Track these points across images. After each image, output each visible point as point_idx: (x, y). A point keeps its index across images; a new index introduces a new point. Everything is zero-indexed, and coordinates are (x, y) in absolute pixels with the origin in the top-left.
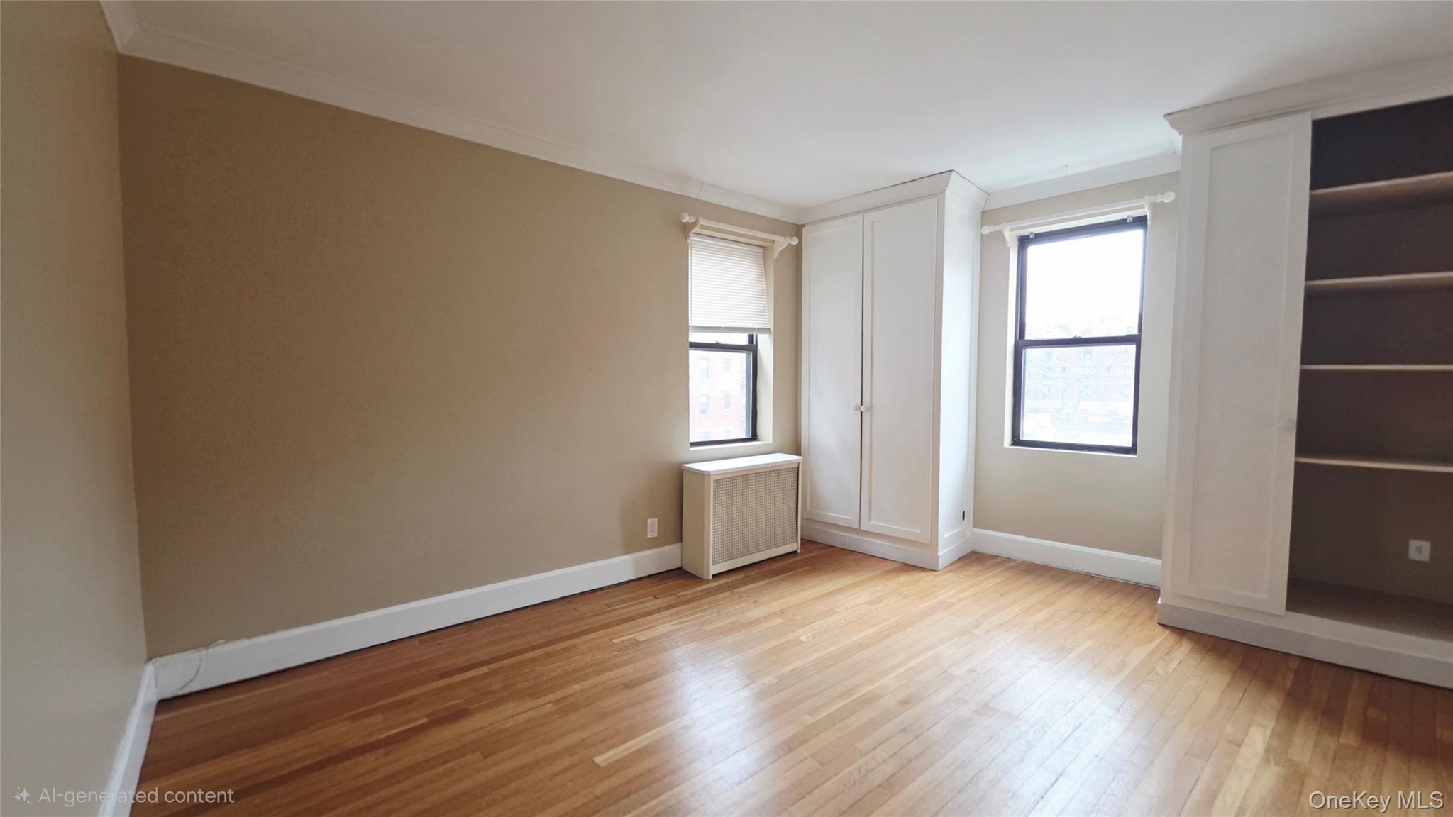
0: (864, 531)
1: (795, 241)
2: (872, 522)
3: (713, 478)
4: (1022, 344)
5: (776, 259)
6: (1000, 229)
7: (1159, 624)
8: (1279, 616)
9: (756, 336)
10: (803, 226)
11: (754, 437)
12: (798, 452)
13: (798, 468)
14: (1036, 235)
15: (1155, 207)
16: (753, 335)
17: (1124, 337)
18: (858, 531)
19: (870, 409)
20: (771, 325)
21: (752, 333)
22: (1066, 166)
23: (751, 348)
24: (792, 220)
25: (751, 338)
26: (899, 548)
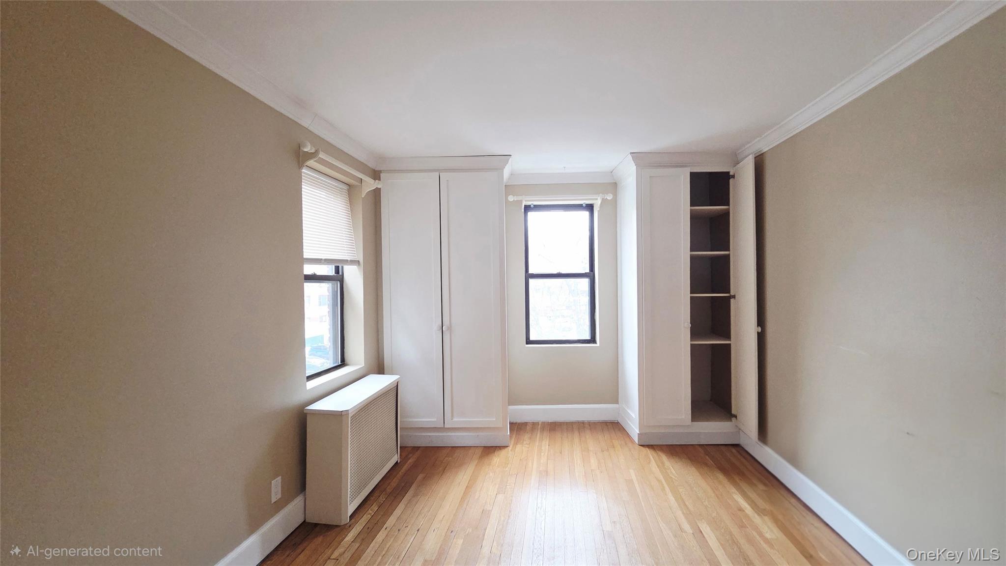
0: (449, 428)
2: (455, 419)
3: (350, 416)
4: (529, 276)
5: (363, 198)
6: (520, 199)
7: (640, 445)
8: (689, 426)
9: (342, 267)
10: (381, 171)
11: (343, 362)
13: (397, 386)
14: (534, 205)
15: (604, 201)
16: (338, 266)
17: (583, 274)
18: (443, 429)
19: (450, 328)
20: (360, 257)
22: (565, 167)
23: (338, 278)
24: (372, 164)
25: (337, 270)
26: (478, 436)
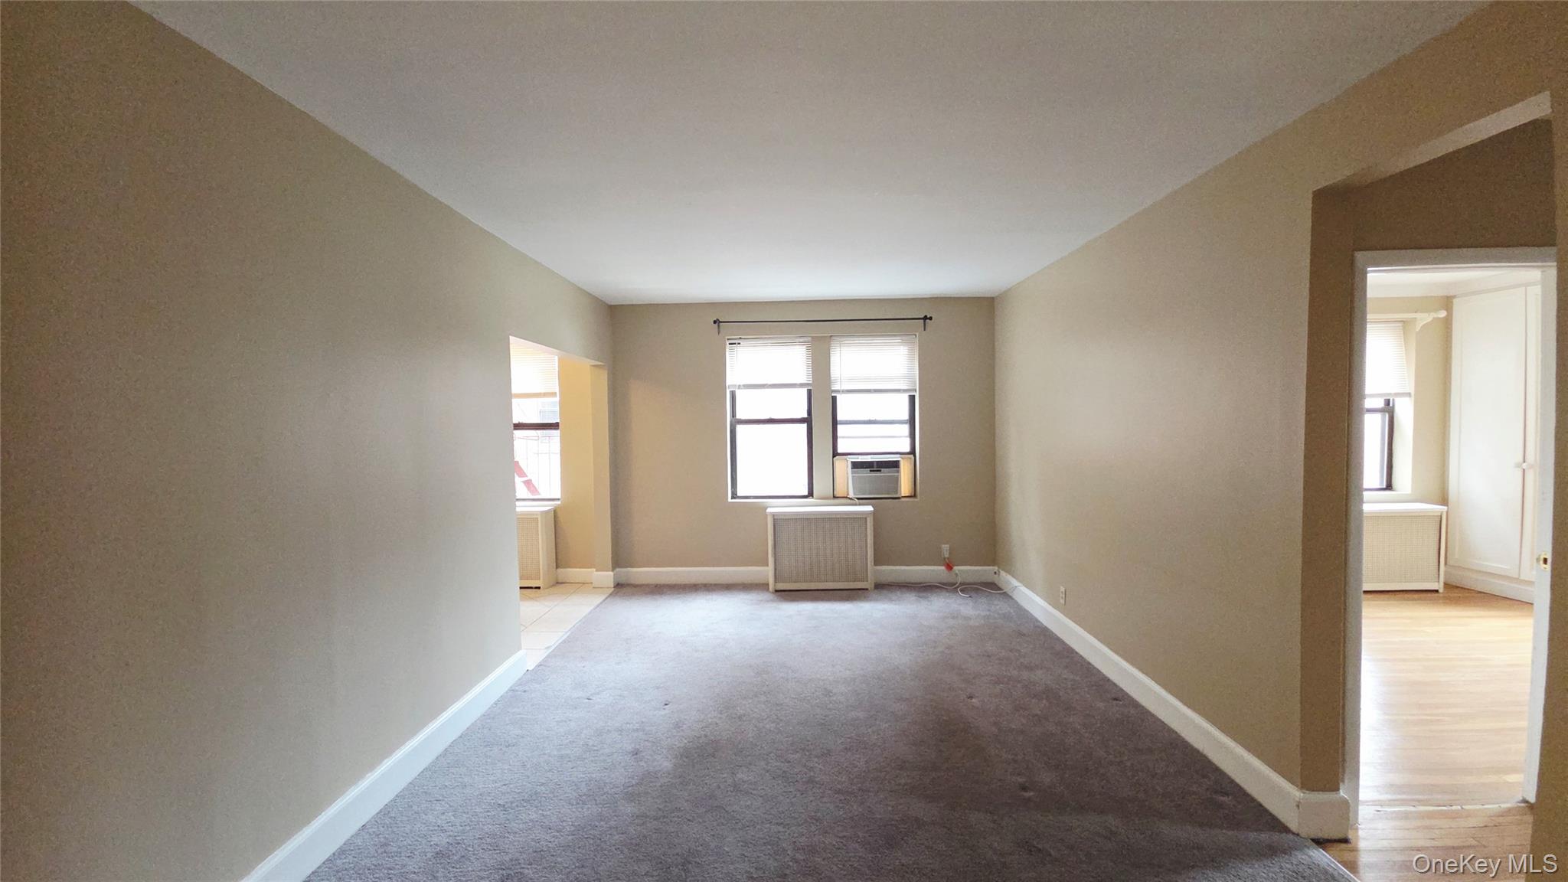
0: (1524, 580)
1: (1443, 314)
9: (1393, 400)
10: (1454, 297)
11: (1389, 487)
12: (1444, 501)
13: (1441, 516)
16: (1389, 400)
18: (1517, 580)
20: (1411, 388)
21: (1388, 398)
23: (1387, 410)
25: (1388, 402)
